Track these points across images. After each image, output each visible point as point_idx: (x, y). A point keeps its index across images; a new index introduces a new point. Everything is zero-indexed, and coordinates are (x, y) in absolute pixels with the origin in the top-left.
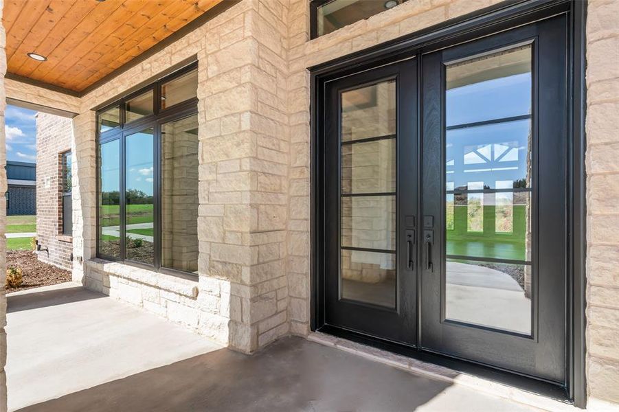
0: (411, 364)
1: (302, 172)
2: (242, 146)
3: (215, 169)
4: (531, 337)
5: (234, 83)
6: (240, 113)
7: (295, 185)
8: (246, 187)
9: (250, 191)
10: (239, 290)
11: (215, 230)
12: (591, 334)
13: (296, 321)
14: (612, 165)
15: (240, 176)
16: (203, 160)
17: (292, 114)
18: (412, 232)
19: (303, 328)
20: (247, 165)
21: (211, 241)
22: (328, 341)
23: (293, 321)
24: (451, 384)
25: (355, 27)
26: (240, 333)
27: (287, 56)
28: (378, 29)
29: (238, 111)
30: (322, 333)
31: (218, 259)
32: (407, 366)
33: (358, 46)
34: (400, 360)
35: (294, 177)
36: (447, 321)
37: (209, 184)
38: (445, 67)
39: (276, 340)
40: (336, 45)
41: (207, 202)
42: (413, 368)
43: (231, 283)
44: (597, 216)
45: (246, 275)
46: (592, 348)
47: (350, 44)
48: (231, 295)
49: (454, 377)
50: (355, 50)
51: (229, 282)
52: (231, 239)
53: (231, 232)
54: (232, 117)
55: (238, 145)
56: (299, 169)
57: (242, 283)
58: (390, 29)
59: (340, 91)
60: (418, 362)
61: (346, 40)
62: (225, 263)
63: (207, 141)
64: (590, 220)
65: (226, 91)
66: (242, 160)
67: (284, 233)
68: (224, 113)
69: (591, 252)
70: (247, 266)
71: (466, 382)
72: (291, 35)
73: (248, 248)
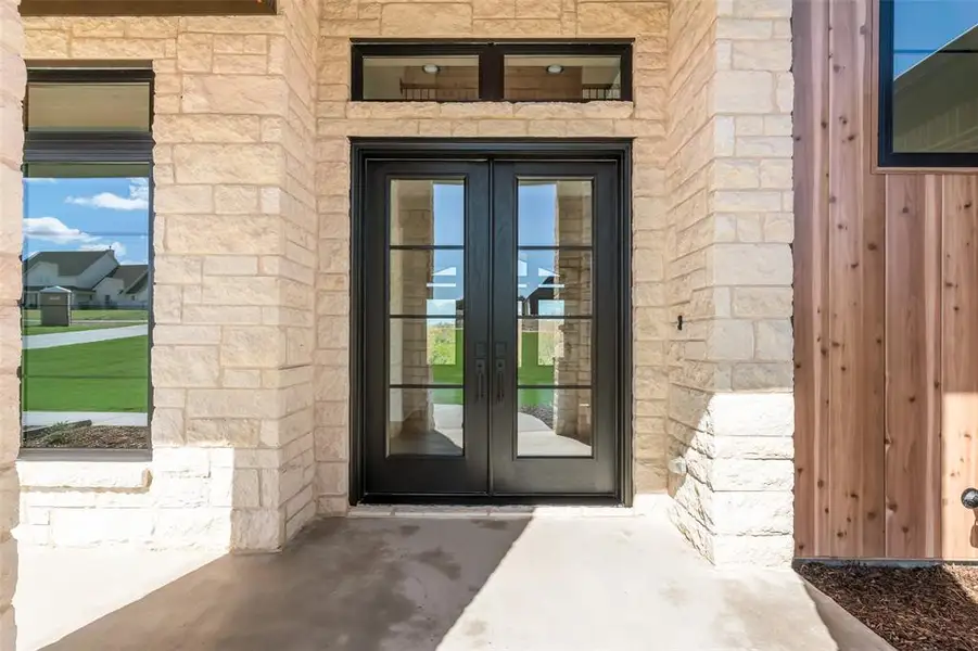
0: (489, 512)
1: (339, 281)
2: (263, 237)
3: (199, 267)
4: (591, 457)
5: (248, 136)
6: (259, 186)
7: (326, 298)
8: (273, 299)
9: (280, 307)
10: (254, 459)
11: (198, 368)
12: (637, 441)
13: (328, 496)
14: (649, 300)
15: (259, 282)
16: (166, 247)
17: (323, 196)
18: (483, 362)
19: (341, 504)
20: (273, 266)
21: (188, 385)
22: (382, 512)
23: (323, 497)
24: (531, 519)
25: (426, 108)
26: (257, 526)
27: (316, 110)
28: (453, 120)
29: (254, 182)
30: (368, 505)
31: (205, 414)
32: (486, 514)
33: (428, 130)
34: (475, 511)
35: (325, 288)
36: (519, 457)
37: (182, 291)
38: (518, 180)
39: (304, 528)
40: (397, 119)
41: (179, 321)
42: (491, 515)
43: (236, 449)
44: (641, 341)
45: (271, 434)
46: (638, 453)
47: (415, 125)
48: (236, 468)
49: (531, 511)
50: (422, 134)
51: (232, 450)
52: (234, 379)
53: (237, 369)
54: (242, 190)
55: (256, 234)
56: (335, 277)
57: (262, 446)
58: (467, 125)
59: (388, 177)
60: (495, 508)
61: (411, 118)
62: (223, 419)
63: (180, 218)
64: (636, 345)
65: (226, 144)
66: (264, 259)
67: (311, 369)
68: (220, 179)
69: (637, 372)
70: (271, 419)
71: (543, 513)
72: (322, 81)
73: (275, 392)
